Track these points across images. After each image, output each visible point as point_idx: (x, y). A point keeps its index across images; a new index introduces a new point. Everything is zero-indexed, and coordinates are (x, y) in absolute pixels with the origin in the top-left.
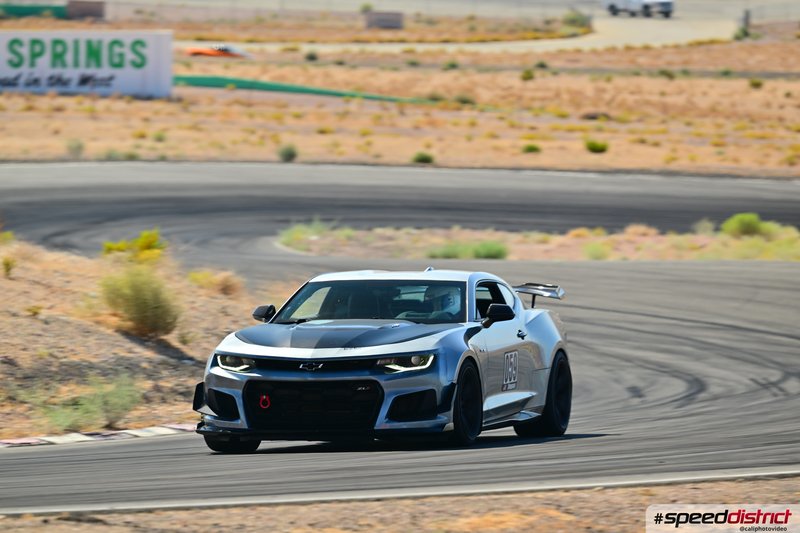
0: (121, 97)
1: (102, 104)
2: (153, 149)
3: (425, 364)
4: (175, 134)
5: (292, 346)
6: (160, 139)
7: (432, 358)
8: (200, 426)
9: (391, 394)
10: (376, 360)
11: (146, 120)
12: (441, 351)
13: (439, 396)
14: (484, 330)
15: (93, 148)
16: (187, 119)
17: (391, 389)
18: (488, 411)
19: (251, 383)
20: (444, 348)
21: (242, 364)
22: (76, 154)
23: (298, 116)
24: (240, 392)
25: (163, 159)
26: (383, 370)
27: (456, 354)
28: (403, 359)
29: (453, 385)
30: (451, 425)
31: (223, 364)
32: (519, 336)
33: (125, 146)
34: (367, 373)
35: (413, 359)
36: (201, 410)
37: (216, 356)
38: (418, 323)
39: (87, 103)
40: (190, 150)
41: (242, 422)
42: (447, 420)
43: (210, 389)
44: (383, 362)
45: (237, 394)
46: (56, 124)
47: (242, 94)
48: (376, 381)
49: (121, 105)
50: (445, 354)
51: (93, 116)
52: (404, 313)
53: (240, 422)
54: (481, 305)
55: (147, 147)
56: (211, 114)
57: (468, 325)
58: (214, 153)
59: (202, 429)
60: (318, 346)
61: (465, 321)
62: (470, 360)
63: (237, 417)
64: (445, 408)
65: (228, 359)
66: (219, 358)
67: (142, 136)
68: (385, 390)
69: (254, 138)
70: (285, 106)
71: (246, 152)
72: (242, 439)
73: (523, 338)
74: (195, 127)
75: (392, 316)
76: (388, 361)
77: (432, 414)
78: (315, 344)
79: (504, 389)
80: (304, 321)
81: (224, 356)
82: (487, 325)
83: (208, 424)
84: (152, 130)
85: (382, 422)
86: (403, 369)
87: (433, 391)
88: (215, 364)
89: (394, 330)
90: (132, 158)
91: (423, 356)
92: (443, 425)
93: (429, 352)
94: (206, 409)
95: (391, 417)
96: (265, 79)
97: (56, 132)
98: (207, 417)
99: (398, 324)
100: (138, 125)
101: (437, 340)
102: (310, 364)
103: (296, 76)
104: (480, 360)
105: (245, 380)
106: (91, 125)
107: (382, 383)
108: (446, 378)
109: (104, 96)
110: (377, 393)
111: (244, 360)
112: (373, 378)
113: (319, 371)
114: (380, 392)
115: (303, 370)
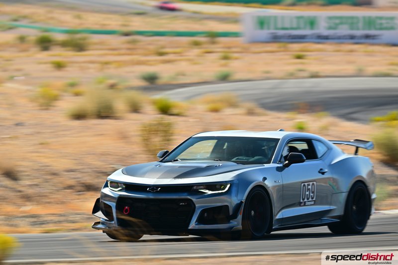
3: (224, 189)
7: (229, 186)
10: (194, 186)
12: (234, 182)
13: (231, 209)
17: (200, 204)
18: (280, 219)
20: (238, 180)
21: (118, 187)
24: (115, 204)
26: (197, 193)
29: (242, 202)
30: (240, 227)
31: (111, 187)
32: (319, 172)
34: (186, 194)
35: (217, 187)
37: (108, 181)
41: (115, 223)
42: (237, 224)
43: (102, 202)
44: (198, 188)
48: (191, 200)
50: (238, 183)
53: (113, 222)
57: (272, 165)
61: (270, 163)
63: (113, 219)
64: (235, 216)
65: (113, 184)
68: (197, 205)
73: (323, 173)
76: (201, 187)
79: (300, 204)
80: (177, 160)
81: (112, 182)
82: (287, 166)
85: (193, 225)
86: (210, 192)
87: (227, 206)
88: (106, 186)
90: (388, 75)
91: (223, 184)
92: (235, 227)
93: (228, 182)
94: (100, 214)
98: (101, 219)
102: (154, 188)
105: (117, 196)
107: (195, 200)
109: (373, 44)
110: (191, 206)
112: (189, 197)
113: (158, 192)
114: (193, 206)
115: (149, 192)
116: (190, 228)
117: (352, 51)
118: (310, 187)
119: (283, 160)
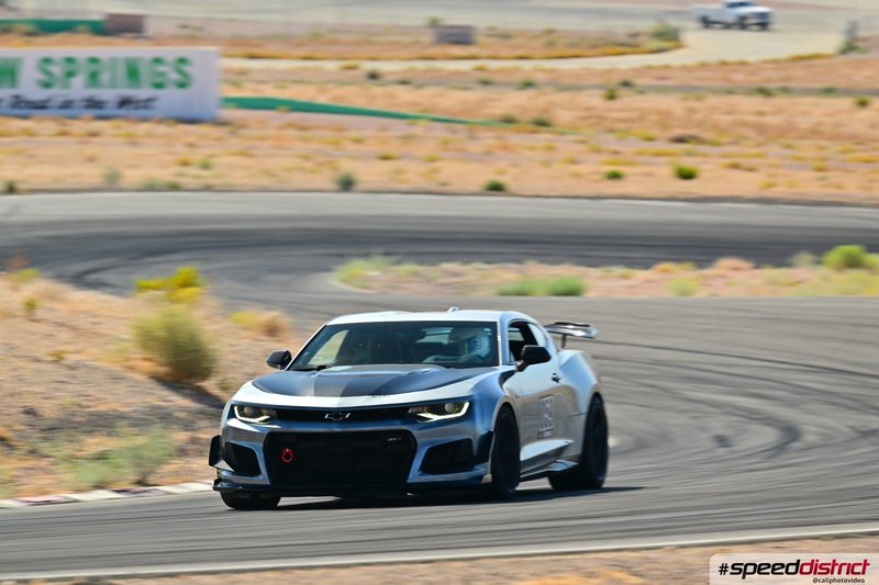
0: (162, 121)
1: (142, 128)
2: (197, 177)
3: (459, 411)
4: (222, 161)
5: (316, 395)
6: (206, 166)
7: (467, 405)
8: (216, 482)
9: (425, 444)
10: (408, 408)
11: (191, 145)
12: (476, 397)
13: (475, 446)
14: (518, 374)
15: (133, 176)
16: (236, 143)
17: (424, 440)
18: (525, 461)
19: (272, 435)
20: (480, 394)
21: (262, 415)
22: (112, 183)
23: (358, 141)
24: (261, 445)
25: (208, 188)
26: (415, 419)
27: (492, 400)
28: (437, 407)
29: (490, 433)
30: (488, 477)
31: (241, 415)
32: (554, 379)
33: (166, 175)
34: (398, 422)
35: (447, 407)
36: (218, 465)
37: (232, 406)
38: (448, 367)
39: (127, 128)
40: (238, 178)
41: (263, 478)
42: (485, 471)
43: (226, 443)
44: (415, 410)
45: (258, 447)
46: (91, 150)
47: (297, 116)
48: (409, 432)
49: (162, 129)
50: (481, 401)
51: (132, 141)
52: (433, 357)
53: (261, 477)
54: (515, 347)
55: (192, 175)
56: (262, 139)
57: (502, 369)
58: (265, 181)
59: (219, 486)
60: (344, 395)
61: (498, 365)
62: (507, 406)
63: (258, 472)
64: (481, 459)
65: (246, 410)
66: (236, 408)
67: (185, 164)
68: (418, 441)
69: (309, 165)
70: (341, 130)
71: (300, 180)
72: (263, 496)
73: (557, 381)
74: (244, 154)
75: (419, 360)
76: (420, 409)
77: (468, 466)
78: (341, 391)
79: (540, 437)
81: (242, 406)
82: (521, 369)
83: (226, 481)
84: (198, 156)
85: (415, 475)
86: (436, 418)
87: (469, 440)
88: (232, 415)
89: (424, 376)
90: (174, 187)
91: (457, 403)
92: (481, 477)
93: (464, 399)
94: (223, 464)
95: (425, 469)
96: (322, 100)
97: (91, 159)
98: (224, 473)
99: (427, 369)
100: (181, 151)
101: (472, 386)
102: (337, 414)
103: (356, 97)
104: (516, 406)
105: (266, 432)
106: (129, 152)
107: (415, 432)
108: (483, 426)
109: (145, 120)
110: (408, 444)
111: (264, 411)
112: (404, 427)
113: (346, 421)
114: (413, 443)
115: (328, 420)
116: (409, 481)
117: (94, 134)
118: (548, 405)
119: (513, 359)
